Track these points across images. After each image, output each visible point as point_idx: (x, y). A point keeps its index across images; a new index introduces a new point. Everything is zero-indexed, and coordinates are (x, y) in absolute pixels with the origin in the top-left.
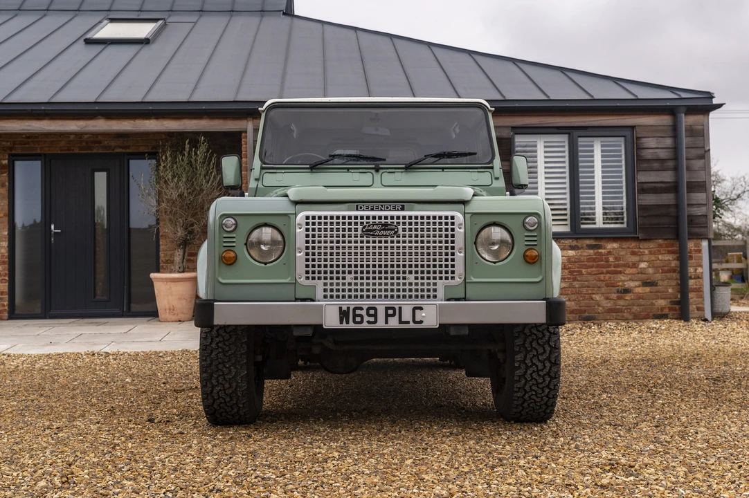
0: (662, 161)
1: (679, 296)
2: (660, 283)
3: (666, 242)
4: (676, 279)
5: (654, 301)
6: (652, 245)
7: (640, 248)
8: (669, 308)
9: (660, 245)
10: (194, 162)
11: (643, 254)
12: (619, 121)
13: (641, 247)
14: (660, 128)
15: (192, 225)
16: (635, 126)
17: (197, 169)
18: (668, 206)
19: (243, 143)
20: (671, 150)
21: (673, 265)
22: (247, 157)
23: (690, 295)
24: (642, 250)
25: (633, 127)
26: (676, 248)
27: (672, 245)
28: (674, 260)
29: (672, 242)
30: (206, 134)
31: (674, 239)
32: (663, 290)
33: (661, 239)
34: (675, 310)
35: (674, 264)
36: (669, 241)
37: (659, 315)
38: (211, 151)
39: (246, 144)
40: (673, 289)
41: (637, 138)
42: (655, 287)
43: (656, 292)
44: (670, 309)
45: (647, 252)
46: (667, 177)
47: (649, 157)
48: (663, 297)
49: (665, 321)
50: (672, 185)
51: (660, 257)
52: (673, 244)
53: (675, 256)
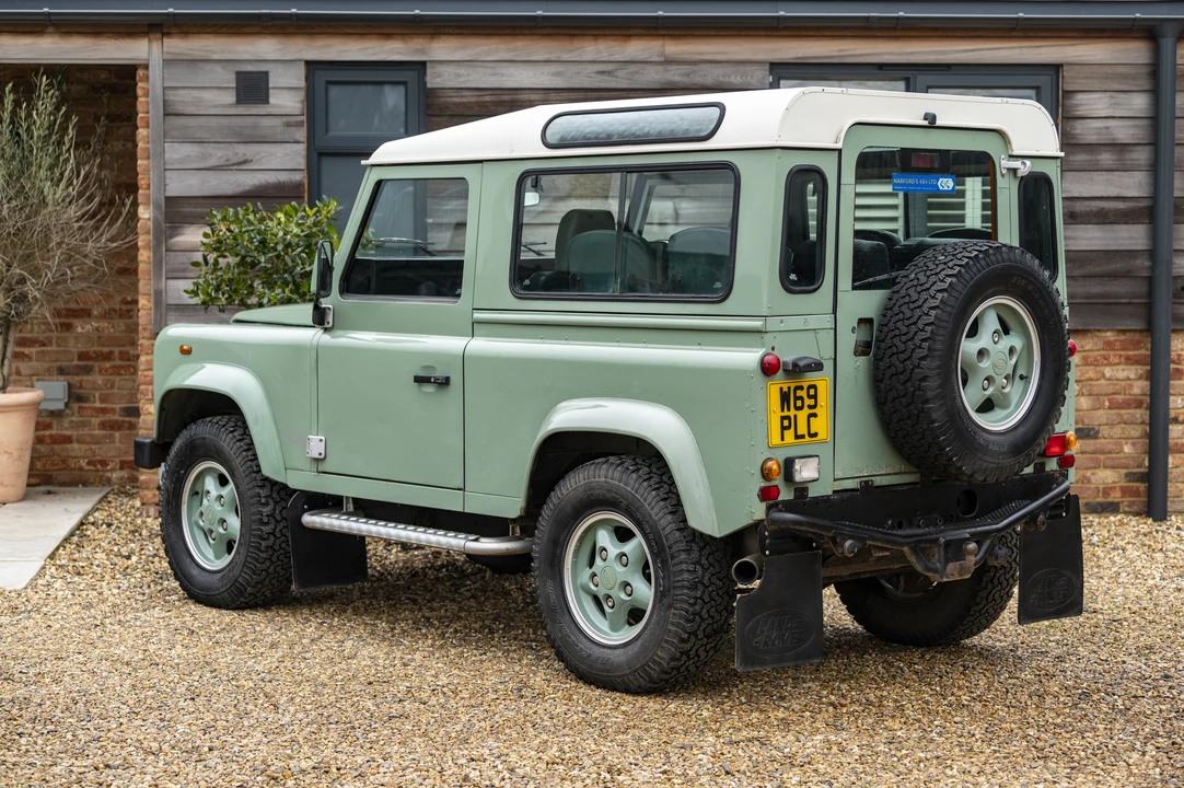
0: (1120, 147)
1: (1147, 463)
2: (1105, 431)
3: (1122, 337)
4: (1142, 423)
5: (1089, 473)
8: (1121, 488)
9: (1109, 345)
10: (24, 136)
12: (1025, 51)
14: (1121, 70)
15: (22, 281)
16: (1062, 65)
17: (31, 151)
18: (1132, 254)
19: (139, 92)
20: (1145, 122)
21: (1136, 391)
22: (148, 127)
23: (1170, 459)
25: (1056, 68)
26: (1144, 352)
27: (1137, 345)
28: (1140, 378)
29: (1137, 337)
30: (52, 70)
31: (1141, 331)
32: (1110, 447)
33: (1112, 330)
34: (1137, 493)
35: (1140, 387)
36: (1129, 336)
37: (1101, 504)
38: (64, 109)
39: (146, 95)
40: (1134, 444)
41: (1064, 91)
42: (1092, 442)
43: (1094, 453)
44: (1125, 491)
46: (1133, 185)
47: (1092, 138)
48: (1110, 463)
49: (1112, 518)
50: (1145, 203)
51: (1108, 371)
52: (1139, 342)
53: (1142, 370)
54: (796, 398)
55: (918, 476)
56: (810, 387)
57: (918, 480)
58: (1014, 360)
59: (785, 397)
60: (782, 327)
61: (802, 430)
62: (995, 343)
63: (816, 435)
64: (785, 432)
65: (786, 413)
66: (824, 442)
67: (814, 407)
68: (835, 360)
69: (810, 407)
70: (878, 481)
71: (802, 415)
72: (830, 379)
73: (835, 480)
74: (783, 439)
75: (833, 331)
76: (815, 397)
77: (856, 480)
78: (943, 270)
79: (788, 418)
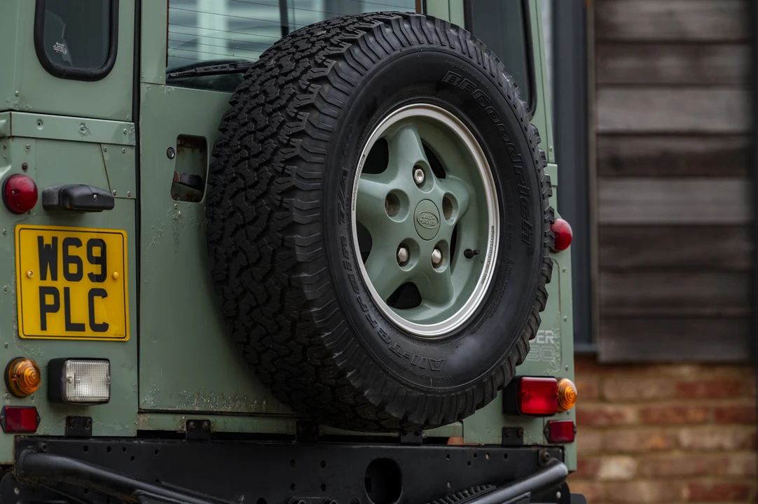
0: (694, 47)
3: (709, 376)
6: (651, 387)
7: (602, 399)
9: (686, 390)
11: (614, 423)
13: (609, 393)
18: (718, 230)
21: (735, 470)
24: (610, 409)
26: (745, 402)
27: (734, 390)
28: (741, 447)
29: (733, 375)
31: (741, 364)
33: (685, 362)
35: (740, 464)
36: (720, 374)
45: (631, 414)
46: (717, 111)
47: (645, 30)
50: (739, 144)
51: (686, 436)
53: (744, 433)
54: (68, 259)
55: (292, 423)
56: (92, 243)
57: (292, 431)
58: (454, 219)
59: (47, 255)
60: (40, 131)
61: (79, 314)
62: (420, 185)
63: (104, 327)
64: (48, 315)
65: (49, 283)
66: (119, 341)
67: (101, 278)
68: (138, 201)
69: (93, 277)
70: (220, 424)
71: (80, 292)
72: (128, 234)
73: (141, 412)
74: (44, 327)
75: (132, 152)
76: (102, 261)
77: (178, 417)
78: (323, 48)
79: (54, 291)
